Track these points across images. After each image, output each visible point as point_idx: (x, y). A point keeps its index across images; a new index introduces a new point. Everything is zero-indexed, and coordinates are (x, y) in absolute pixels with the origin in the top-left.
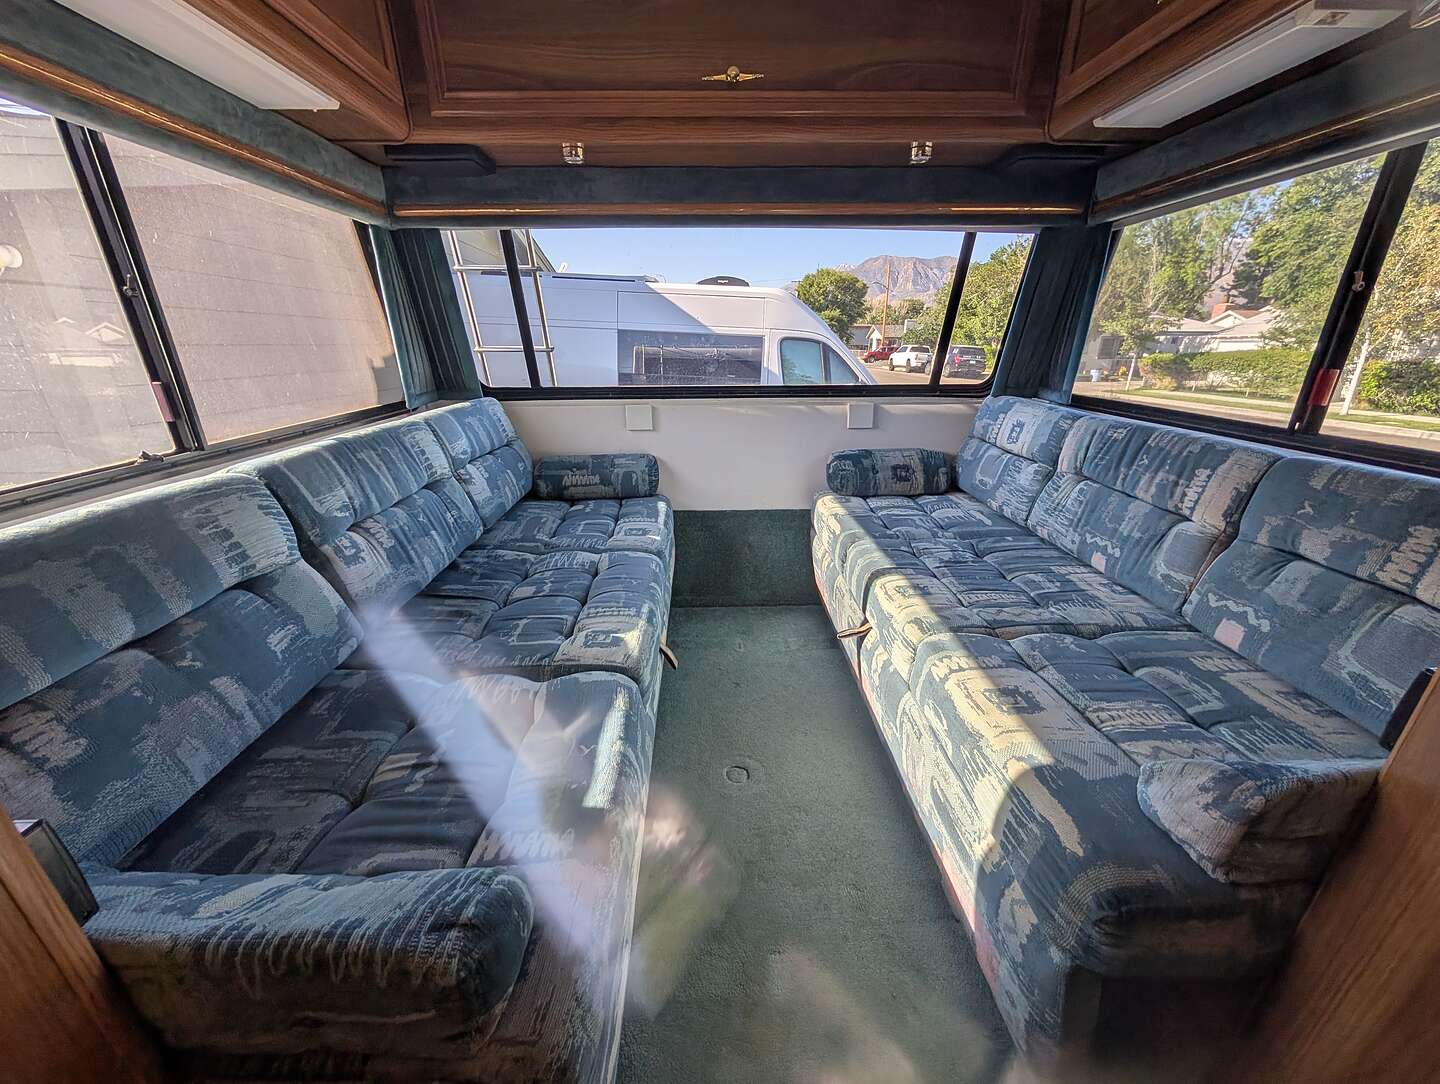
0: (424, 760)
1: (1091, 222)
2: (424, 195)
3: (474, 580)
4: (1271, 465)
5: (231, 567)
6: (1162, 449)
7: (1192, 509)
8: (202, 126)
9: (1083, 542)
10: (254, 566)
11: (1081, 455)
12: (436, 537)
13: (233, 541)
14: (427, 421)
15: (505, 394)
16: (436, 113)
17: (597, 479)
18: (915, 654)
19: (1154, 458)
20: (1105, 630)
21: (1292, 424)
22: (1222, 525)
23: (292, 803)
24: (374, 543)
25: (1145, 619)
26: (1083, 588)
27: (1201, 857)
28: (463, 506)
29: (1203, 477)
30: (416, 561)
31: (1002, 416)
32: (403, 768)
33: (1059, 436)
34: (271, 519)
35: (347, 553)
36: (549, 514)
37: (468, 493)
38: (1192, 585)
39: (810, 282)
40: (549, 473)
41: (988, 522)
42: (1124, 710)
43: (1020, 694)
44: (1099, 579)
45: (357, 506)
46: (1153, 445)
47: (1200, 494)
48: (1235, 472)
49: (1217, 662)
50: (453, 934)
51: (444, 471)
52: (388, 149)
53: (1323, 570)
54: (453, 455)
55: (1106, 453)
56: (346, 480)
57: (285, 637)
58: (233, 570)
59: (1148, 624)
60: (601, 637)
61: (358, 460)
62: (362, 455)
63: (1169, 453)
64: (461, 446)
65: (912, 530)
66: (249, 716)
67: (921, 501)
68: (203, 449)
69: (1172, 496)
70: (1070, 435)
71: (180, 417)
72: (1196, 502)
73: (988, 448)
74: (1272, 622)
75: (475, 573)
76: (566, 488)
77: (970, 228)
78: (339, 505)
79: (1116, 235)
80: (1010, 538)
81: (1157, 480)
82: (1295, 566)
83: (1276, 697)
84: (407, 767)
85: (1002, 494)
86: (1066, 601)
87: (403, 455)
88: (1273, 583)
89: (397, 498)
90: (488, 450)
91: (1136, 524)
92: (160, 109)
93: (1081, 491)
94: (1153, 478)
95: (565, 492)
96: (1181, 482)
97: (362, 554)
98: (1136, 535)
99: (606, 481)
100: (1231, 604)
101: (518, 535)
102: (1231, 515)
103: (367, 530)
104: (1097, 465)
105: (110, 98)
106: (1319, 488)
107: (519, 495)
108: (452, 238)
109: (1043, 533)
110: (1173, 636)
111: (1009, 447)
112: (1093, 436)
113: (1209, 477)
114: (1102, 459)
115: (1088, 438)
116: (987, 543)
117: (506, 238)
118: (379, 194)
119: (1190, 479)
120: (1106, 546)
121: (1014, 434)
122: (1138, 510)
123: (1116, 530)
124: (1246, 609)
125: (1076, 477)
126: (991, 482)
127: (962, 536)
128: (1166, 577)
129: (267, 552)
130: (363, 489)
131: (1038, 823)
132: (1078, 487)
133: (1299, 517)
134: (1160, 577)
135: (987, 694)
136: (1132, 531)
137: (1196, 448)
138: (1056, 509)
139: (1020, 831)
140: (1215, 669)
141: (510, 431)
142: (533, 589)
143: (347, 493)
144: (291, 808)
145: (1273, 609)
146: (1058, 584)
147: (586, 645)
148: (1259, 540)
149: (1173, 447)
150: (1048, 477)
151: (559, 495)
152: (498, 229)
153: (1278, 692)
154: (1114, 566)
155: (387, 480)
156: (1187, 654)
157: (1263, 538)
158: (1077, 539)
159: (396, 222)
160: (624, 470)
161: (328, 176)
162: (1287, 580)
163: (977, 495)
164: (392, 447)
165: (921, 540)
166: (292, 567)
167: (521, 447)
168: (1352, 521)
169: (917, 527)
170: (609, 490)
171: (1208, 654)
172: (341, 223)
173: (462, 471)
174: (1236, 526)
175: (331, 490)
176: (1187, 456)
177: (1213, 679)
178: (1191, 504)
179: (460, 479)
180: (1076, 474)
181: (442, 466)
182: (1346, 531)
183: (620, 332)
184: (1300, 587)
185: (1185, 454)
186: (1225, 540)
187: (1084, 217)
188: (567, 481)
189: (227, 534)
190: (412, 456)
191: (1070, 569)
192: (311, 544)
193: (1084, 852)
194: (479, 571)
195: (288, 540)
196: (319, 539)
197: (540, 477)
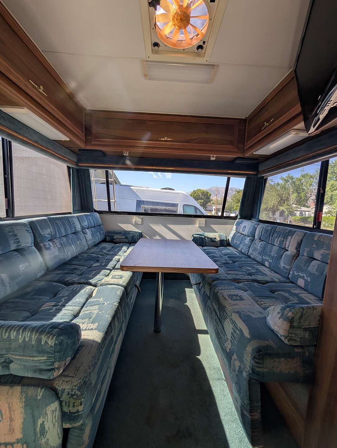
0: (56, 304)
1: (259, 176)
2: (87, 161)
3: (82, 261)
4: (305, 235)
5: (14, 244)
6: (280, 232)
7: (288, 247)
8: (36, 142)
9: (262, 258)
10: (21, 245)
11: (260, 234)
12: (73, 247)
13: (17, 237)
14: (77, 217)
15: (100, 212)
16: (93, 143)
17: (124, 237)
18: (211, 287)
19: (278, 234)
20: (267, 282)
21: (313, 226)
22: (296, 252)
23: (14, 313)
24: (55, 246)
25: (279, 280)
26: (262, 271)
27: (281, 335)
28: (83, 240)
29: (290, 239)
30: (66, 253)
31: (241, 224)
32: (50, 306)
33: (255, 229)
34: (28, 234)
35: (47, 246)
36: (108, 246)
37: (85, 237)
38: (290, 269)
39: (195, 192)
40: (110, 234)
41: (238, 254)
42: (268, 301)
43: (238, 296)
44: (268, 269)
45: (52, 235)
46: (277, 231)
47: (289, 243)
48: (297, 237)
49: (298, 291)
50: (56, 330)
51: (79, 230)
52: (79, 150)
53: (320, 262)
54: (83, 226)
55: (266, 233)
56: (51, 227)
57: (24, 266)
58: (15, 245)
59: (279, 281)
60: (117, 276)
61: (55, 222)
62: (57, 222)
63: (281, 232)
64: (86, 223)
65: (215, 255)
66: (8, 287)
67: (219, 248)
68: (13, 217)
69: (283, 244)
70: (257, 229)
71: (10, 209)
72: (289, 245)
73: (237, 233)
74: (311, 278)
75: (83, 259)
76: (115, 239)
77: (229, 176)
78: (48, 233)
79: (266, 180)
80: (243, 258)
81: (279, 240)
82: (314, 262)
83: (315, 301)
84: (51, 306)
85: (241, 246)
86: (257, 274)
87: (68, 223)
88: (309, 267)
89: (64, 234)
90: (93, 226)
91: (275, 252)
92: (26, 138)
93: (261, 244)
94: (278, 239)
95: (114, 240)
96: (285, 240)
97: (51, 248)
98: (275, 255)
99: (126, 238)
100: (300, 274)
101: (98, 251)
102: (298, 249)
103: (54, 242)
104: (264, 237)
105: (16, 134)
106: (316, 240)
107: (100, 240)
108: (92, 171)
109: (252, 256)
110: (287, 284)
111: (242, 233)
112: (263, 229)
113: (291, 238)
114: (265, 235)
115: (262, 229)
116: (236, 259)
117: (107, 172)
118: (75, 160)
119: (287, 239)
120: (268, 259)
121: (244, 229)
122: (275, 248)
123: (270, 255)
124: (304, 275)
125: (260, 240)
126: (238, 243)
127: (229, 257)
128: (284, 267)
129: (25, 242)
130: (55, 230)
131: (239, 330)
132: (260, 244)
133: (312, 248)
134: (282, 267)
135: (228, 296)
136: (274, 255)
137: (287, 231)
138: (255, 249)
139: (235, 334)
140: (297, 293)
141: (101, 223)
142: (100, 264)
143: (51, 230)
144: (14, 314)
145: (310, 274)
146: (255, 270)
147: (112, 278)
148: (305, 255)
149: (282, 231)
150: (253, 240)
151: (112, 241)
152: (104, 170)
153: (315, 299)
154: (271, 264)
155: (62, 229)
156: (290, 289)
157: (305, 254)
158: (261, 258)
159: (78, 167)
160: (132, 235)
161: (63, 155)
162: (312, 266)
163: (235, 247)
164: (65, 221)
165: (217, 257)
166: (31, 247)
167: (103, 227)
168: (325, 248)
169: (217, 254)
170: (127, 240)
171: (296, 289)
172: (64, 166)
173: (84, 231)
174: (299, 251)
175: (46, 229)
176: (285, 233)
177: (296, 295)
178: (287, 246)
179: (83, 233)
180: (260, 239)
181: (79, 228)
182: (324, 251)
183: (137, 200)
184: (316, 267)
185: (285, 232)
186: (297, 255)
187: (257, 175)
188: (115, 237)
189: (16, 235)
190: (71, 224)
191: (259, 267)
192: (37, 242)
193: (250, 337)
194: (84, 259)
195: (32, 240)
196: (40, 241)
197: (107, 236)
